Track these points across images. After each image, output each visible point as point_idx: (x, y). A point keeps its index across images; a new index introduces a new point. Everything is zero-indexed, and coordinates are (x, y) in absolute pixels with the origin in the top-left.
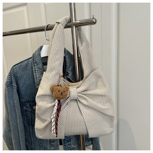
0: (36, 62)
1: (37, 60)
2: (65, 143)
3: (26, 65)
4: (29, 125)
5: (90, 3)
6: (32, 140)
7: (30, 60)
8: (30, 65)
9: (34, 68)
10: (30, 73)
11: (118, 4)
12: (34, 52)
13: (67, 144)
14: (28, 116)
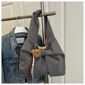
0: (12, 36)
1: (12, 34)
2: (28, 81)
3: (6, 38)
4: (7, 71)
5: (49, 2)
6: (9, 80)
7: (9, 35)
8: (8, 38)
9: (10, 39)
10: (8, 42)
11: (65, 2)
12: (11, 31)
13: (30, 81)
14: (7, 67)
